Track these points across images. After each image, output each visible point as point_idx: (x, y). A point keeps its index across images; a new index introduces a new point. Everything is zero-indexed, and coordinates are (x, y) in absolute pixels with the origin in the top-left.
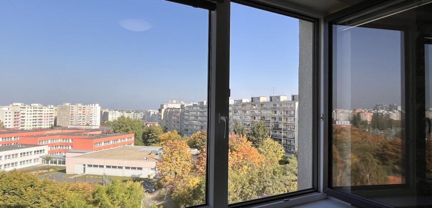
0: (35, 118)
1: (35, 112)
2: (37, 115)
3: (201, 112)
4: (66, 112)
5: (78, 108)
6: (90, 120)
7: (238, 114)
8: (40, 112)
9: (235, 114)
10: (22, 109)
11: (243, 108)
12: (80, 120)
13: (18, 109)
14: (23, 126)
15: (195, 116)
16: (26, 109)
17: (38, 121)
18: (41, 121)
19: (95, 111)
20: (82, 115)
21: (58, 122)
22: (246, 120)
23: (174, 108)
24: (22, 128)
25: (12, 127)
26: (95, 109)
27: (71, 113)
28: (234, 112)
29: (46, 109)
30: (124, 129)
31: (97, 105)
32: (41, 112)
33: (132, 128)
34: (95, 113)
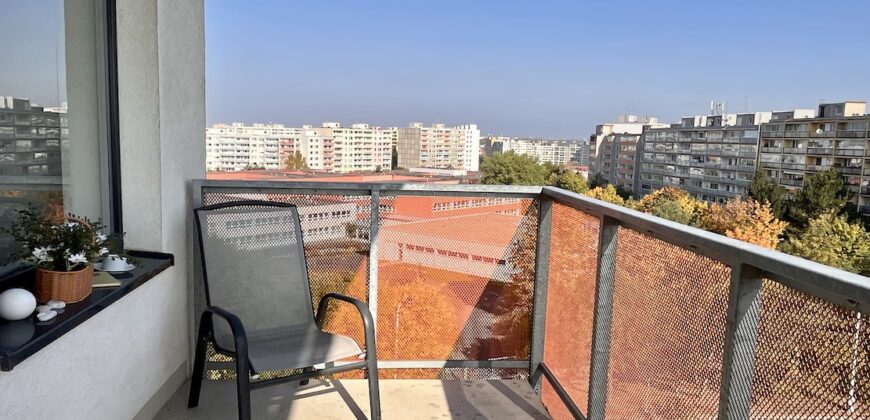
0: (358, 152)
1: (358, 140)
2: (362, 146)
3: (682, 143)
4: (413, 141)
5: (436, 134)
6: (459, 158)
7: (772, 149)
8: (366, 140)
9: (765, 149)
10: (336, 134)
11: (788, 134)
12: (439, 158)
13: (330, 134)
14: (339, 166)
15: (668, 154)
16: (344, 134)
17: (364, 157)
18: (369, 157)
19: (469, 139)
20: (443, 148)
21: (399, 161)
22: (794, 167)
23: (626, 135)
24: (337, 169)
25: (321, 167)
26: (469, 135)
27: (422, 143)
28: (762, 144)
29: (378, 135)
30: (502, 178)
31: (474, 127)
32: (369, 141)
33: (520, 178)
34: (469, 144)
